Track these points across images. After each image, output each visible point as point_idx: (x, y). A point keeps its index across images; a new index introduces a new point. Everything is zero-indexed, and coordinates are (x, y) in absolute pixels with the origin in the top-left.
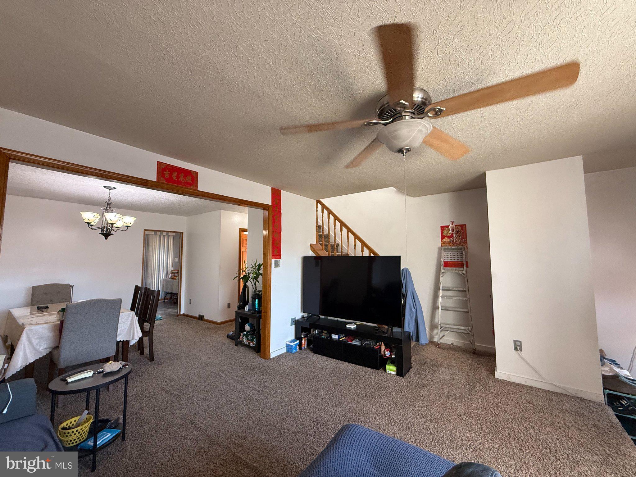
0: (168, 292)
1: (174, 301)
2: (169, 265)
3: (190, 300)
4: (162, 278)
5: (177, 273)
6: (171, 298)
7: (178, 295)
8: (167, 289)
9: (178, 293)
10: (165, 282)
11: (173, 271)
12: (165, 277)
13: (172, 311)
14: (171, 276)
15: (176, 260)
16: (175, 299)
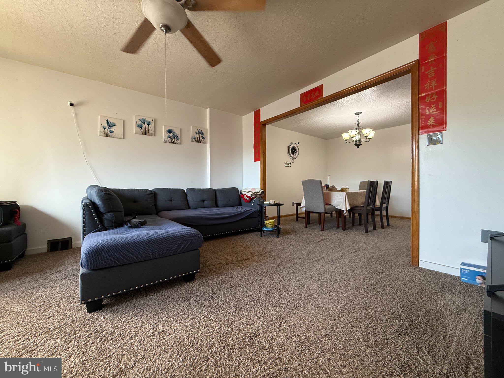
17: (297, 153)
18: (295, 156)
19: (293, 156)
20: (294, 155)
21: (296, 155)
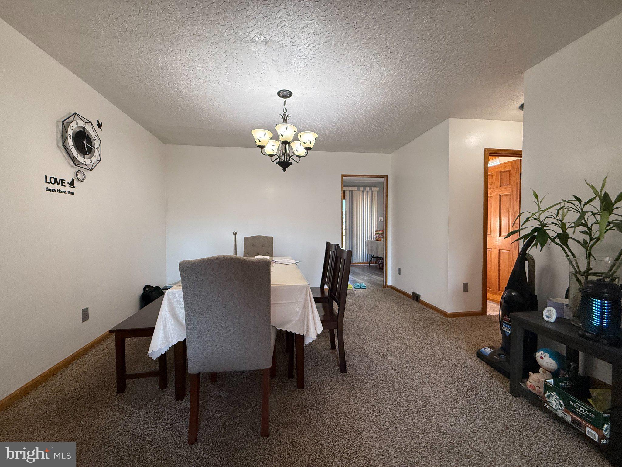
0: (373, 256)
1: (380, 266)
2: (374, 225)
3: (400, 269)
4: (366, 239)
5: (382, 234)
6: (376, 263)
7: (384, 260)
8: (372, 252)
9: (383, 258)
10: (370, 243)
11: (378, 231)
12: (370, 239)
13: (377, 278)
14: (376, 238)
15: (381, 219)
16: (380, 264)
17: (96, 153)
18: (88, 162)
19: (80, 159)
20: (87, 156)
21: (94, 159)
